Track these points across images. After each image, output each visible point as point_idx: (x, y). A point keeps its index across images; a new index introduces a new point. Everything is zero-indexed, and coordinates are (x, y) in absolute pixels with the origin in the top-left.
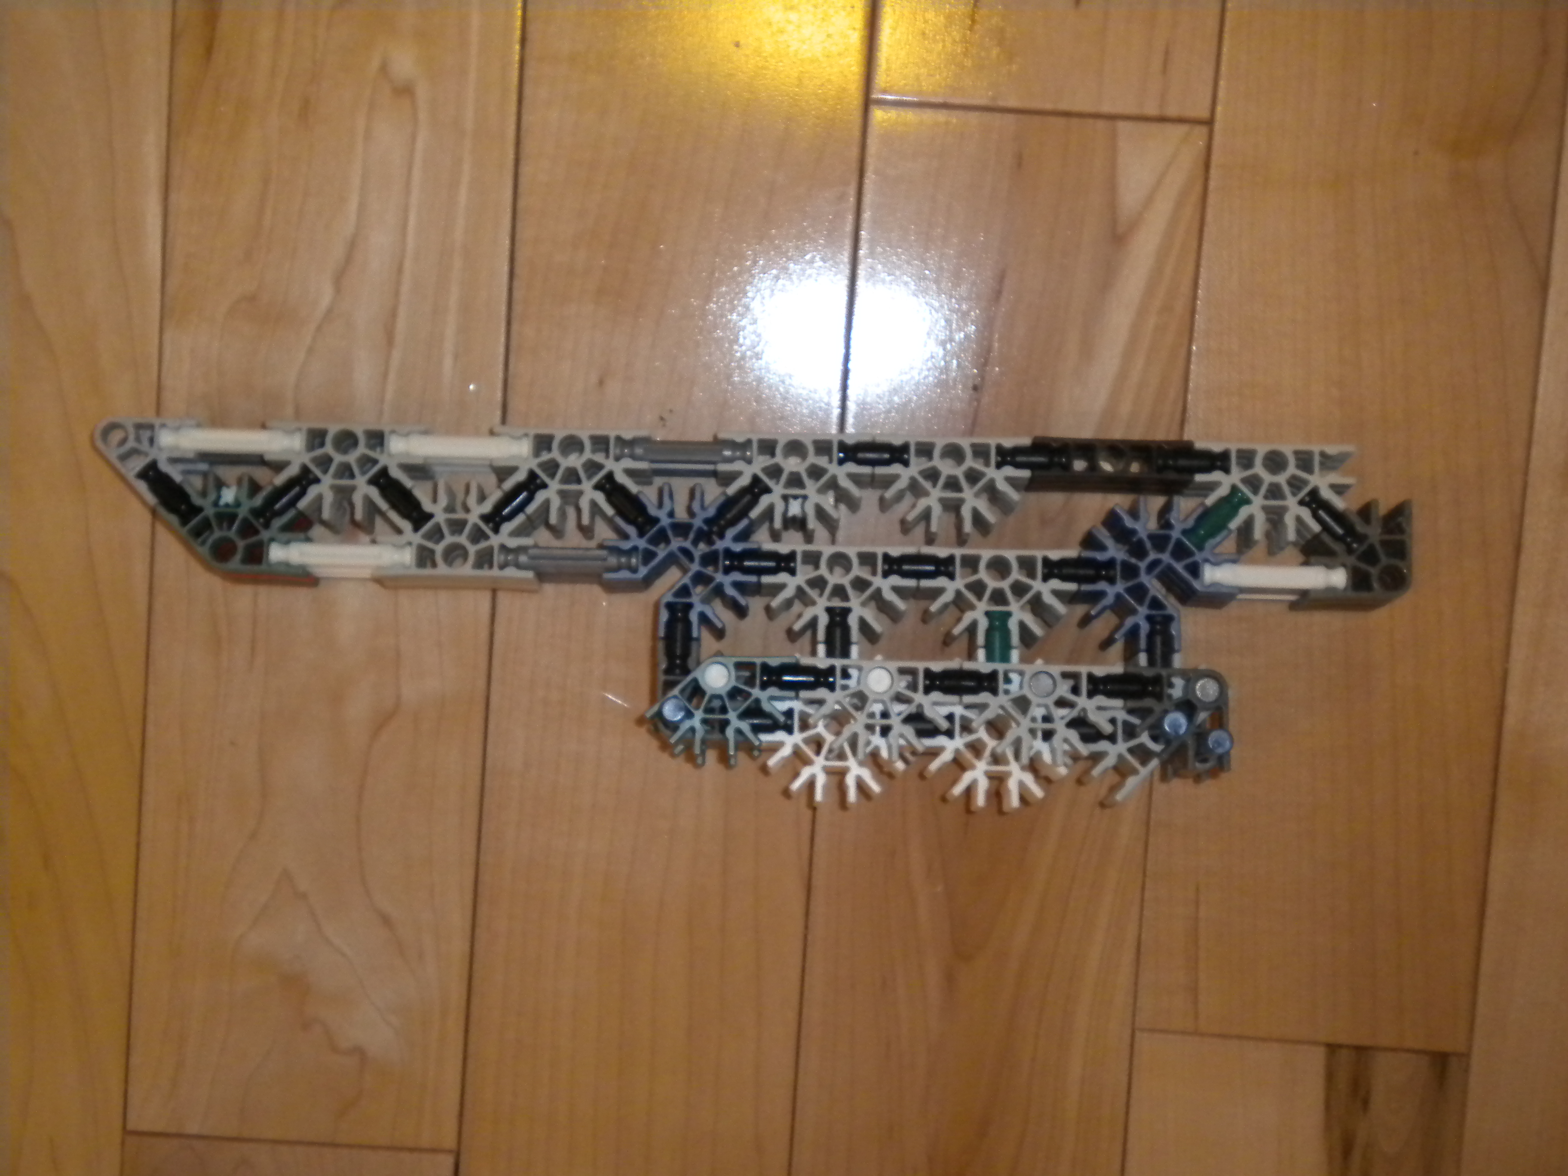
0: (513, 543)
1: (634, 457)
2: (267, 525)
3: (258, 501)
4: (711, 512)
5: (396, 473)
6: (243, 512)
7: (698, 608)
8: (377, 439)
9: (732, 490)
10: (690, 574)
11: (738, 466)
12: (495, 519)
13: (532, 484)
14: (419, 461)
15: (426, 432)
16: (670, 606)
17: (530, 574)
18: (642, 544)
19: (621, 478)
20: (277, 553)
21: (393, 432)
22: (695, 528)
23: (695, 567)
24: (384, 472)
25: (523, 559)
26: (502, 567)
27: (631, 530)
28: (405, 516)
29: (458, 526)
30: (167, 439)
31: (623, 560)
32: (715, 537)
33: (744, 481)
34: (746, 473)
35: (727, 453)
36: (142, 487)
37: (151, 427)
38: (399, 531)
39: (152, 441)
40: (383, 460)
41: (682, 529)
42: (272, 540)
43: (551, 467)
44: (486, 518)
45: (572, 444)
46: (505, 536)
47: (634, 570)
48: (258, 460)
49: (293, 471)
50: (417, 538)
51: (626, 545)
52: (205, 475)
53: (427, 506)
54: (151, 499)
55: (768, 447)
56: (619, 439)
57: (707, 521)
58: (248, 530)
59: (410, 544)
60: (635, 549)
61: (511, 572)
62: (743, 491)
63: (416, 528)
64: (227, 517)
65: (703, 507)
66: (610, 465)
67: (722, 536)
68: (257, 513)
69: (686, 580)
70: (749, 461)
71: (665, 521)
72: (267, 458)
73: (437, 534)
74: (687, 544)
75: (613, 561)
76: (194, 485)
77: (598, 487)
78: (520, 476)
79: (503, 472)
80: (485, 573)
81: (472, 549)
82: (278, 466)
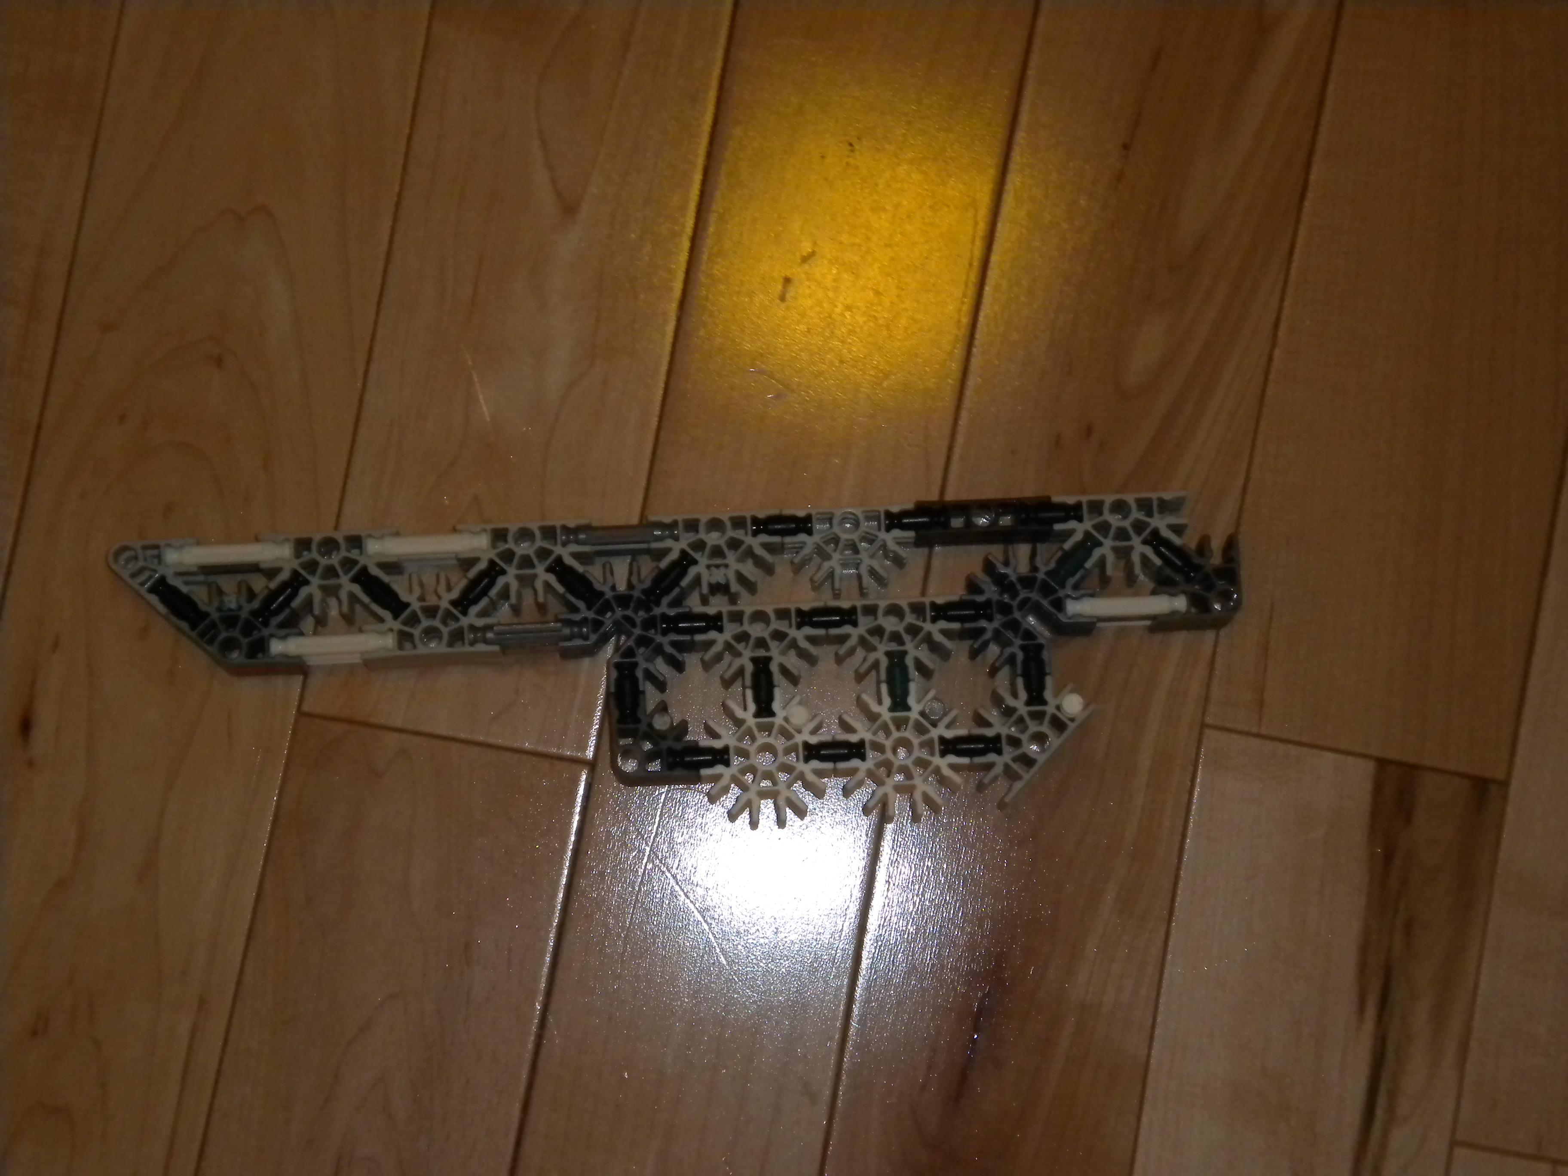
0: (480, 622)
1: (578, 542)
2: (266, 624)
3: (256, 604)
4: (647, 584)
5: (375, 571)
6: (244, 614)
7: (643, 665)
8: (356, 542)
9: (664, 564)
10: (633, 637)
11: (668, 543)
12: (463, 603)
13: (493, 571)
14: (395, 559)
15: (397, 534)
16: (618, 666)
17: (496, 648)
18: (591, 615)
19: (569, 561)
20: (277, 647)
21: (370, 536)
22: (635, 599)
23: (637, 631)
24: (364, 570)
25: (490, 635)
26: (472, 644)
27: (581, 605)
28: (385, 606)
29: (431, 612)
30: (172, 557)
31: (576, 630)
32: (652, 605)
33: (674, 556)
34: (676, 548)
35: (657, 533)
36: (154, 599)
37: (157, 547)
38: (381, 620)
39: (159, 558)
40: (363, 561)
41: (623, 600)
42: (272, 636)
43: (508, 556)
44: (454, 603)
45: (525, 534)
46: (472, 618)
47: (586, 638)
48: (254, 568)
49: (285, 576)
50: (397, 625)
51: (577, 617)
52: (209, 585)
53: (404, 597)
54: (162, 609)
55: (692, 526)
56: (565, 528)
57: (645, 592)
58: (249, 628)
59: (391, 630)
60: (585, 620)
61: (481, 647)
62: (674, 565)
63: (396, 616)
64: (230, 620)
65: (640, 581)
66: (558, 550)
67: (658, 604)
68: (255, 613)
69: (631, 643)
70: (676, 539)
71: (609, 594)
72: (262, 566)
73: (413, 620)
74: (629, 613)
75: (567, 631)
76: (200, 595)
77: (549, 570)
78: (482, 565)
79: (466, 563)
80: (459, 649)
81: (445, 631)
82: (271, 573)
